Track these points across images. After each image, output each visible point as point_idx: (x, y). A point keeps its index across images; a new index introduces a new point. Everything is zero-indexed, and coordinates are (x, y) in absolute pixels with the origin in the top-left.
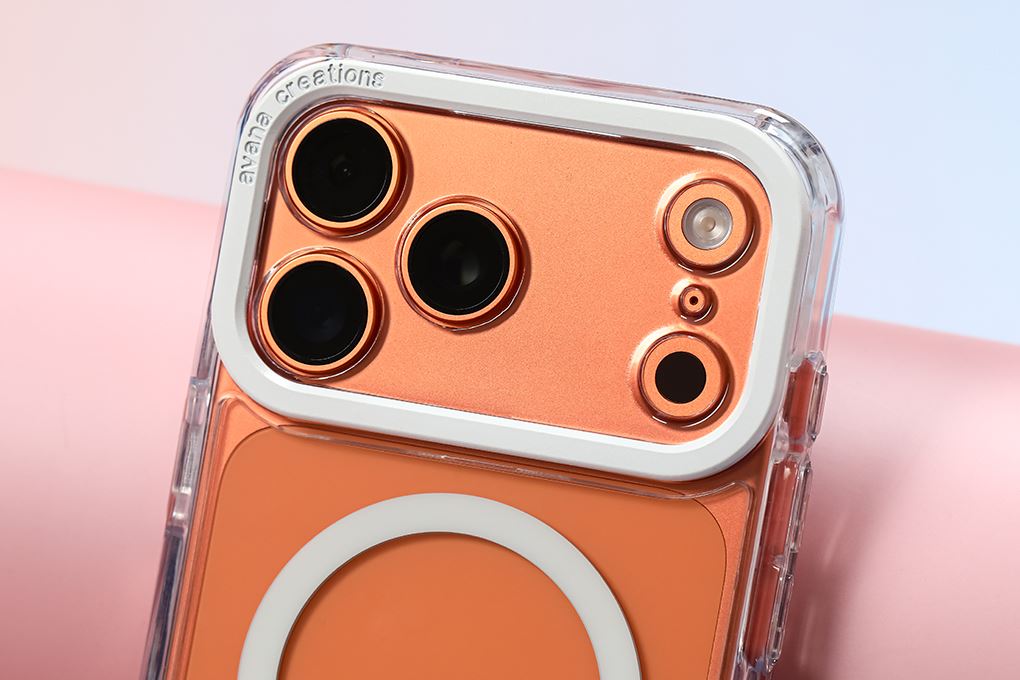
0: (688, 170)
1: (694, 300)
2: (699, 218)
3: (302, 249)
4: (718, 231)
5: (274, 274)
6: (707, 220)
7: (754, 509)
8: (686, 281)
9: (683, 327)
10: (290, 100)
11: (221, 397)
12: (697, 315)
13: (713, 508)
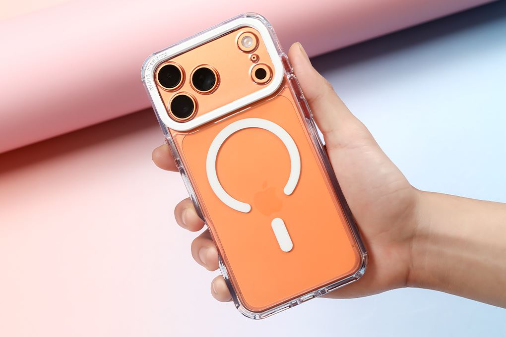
0: (237, 34)
1: (254, 58)
2: (245, 41)
3: (172, 96)
4: (250, 43)
5: (168, 105)
6: (247, 41)
7: (290, 90)
8: (250, 55)
9: (254, 64)
10: (151, 69)
11: (173, 136)
12: (256, 61)
13: (283, 95)
